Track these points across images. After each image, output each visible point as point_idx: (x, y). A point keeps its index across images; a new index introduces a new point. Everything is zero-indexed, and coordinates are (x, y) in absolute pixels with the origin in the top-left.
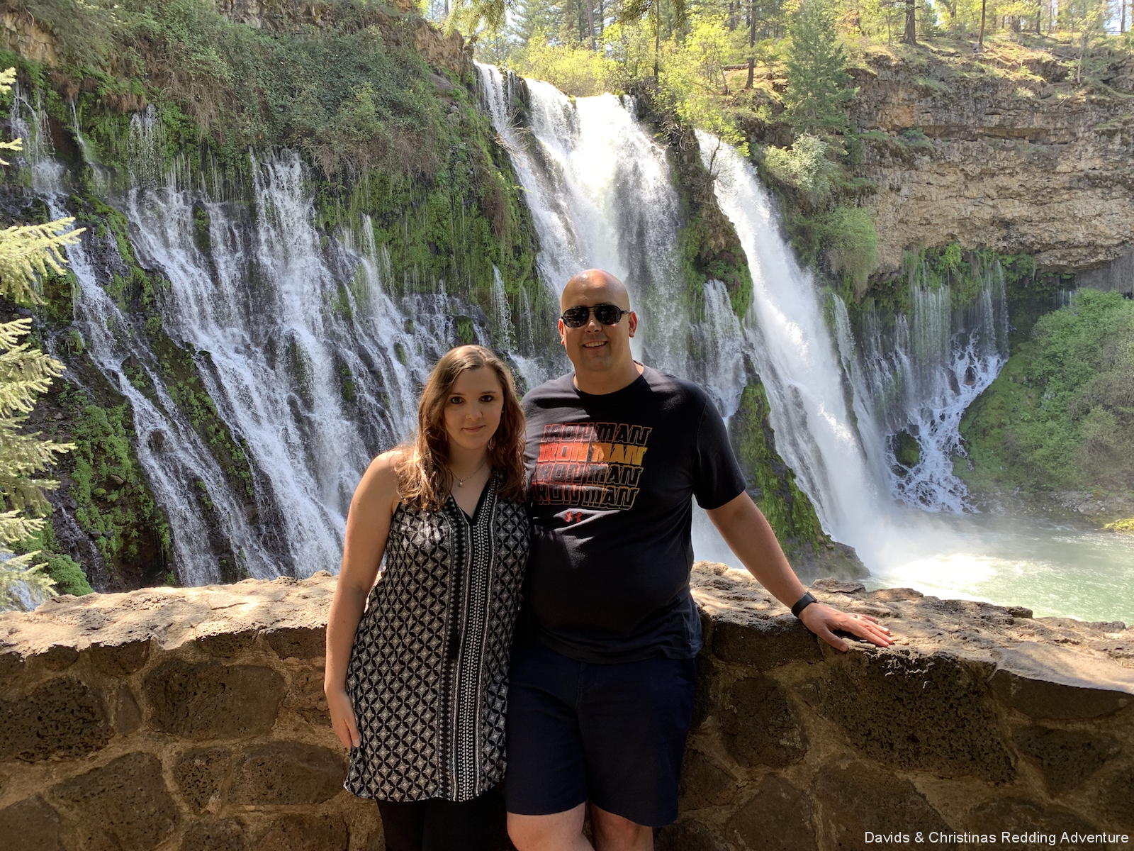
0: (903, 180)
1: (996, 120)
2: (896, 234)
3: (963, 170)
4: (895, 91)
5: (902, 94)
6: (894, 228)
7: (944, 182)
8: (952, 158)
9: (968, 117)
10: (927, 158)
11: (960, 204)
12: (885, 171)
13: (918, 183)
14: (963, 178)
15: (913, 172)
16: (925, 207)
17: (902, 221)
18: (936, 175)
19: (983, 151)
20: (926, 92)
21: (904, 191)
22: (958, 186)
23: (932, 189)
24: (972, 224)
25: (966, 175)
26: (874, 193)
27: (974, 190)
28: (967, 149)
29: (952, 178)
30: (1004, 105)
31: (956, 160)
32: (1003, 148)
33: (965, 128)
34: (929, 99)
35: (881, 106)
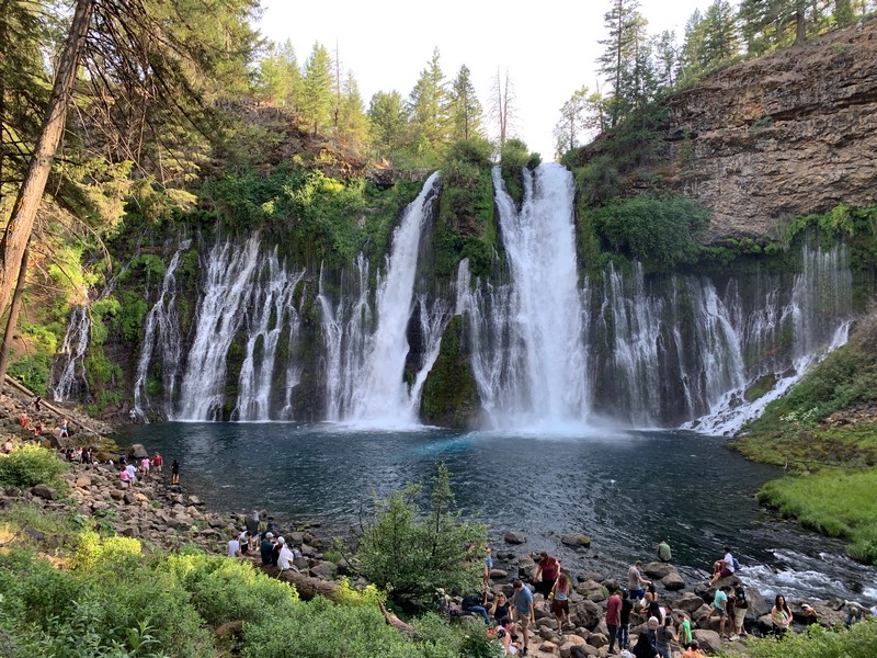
0: (746, 164)
1: (852, 90)
2: (751, 206)
3: (823, 141)
4: (743, 95)
5: (749, 95)
6: (745, 201)
7: (801, 154)
8: (803, 134)
9: (820, 96)
10: (772, 140)
11: (827, 170)
12: (724, 160)
13: (763, 162)
14: (827, 148)
15: (758, 155)
16: (780, 180)
17: (755, 194)
18: (790, 151)
19: (842, 120)
20: (773, 86)
21: (747, 171)
22: (821, 156)
23: (787, 163)
24: (852, 185)
25: (828, 144)
26: (707, 178)
27: (845, 155)
28: (821, 122)
29: (809, 151)
30: (858, 75)
31: (810, 135)
32: (865, 113)
33: (819, 104)
34: (775, 91)
35: (727, 109)
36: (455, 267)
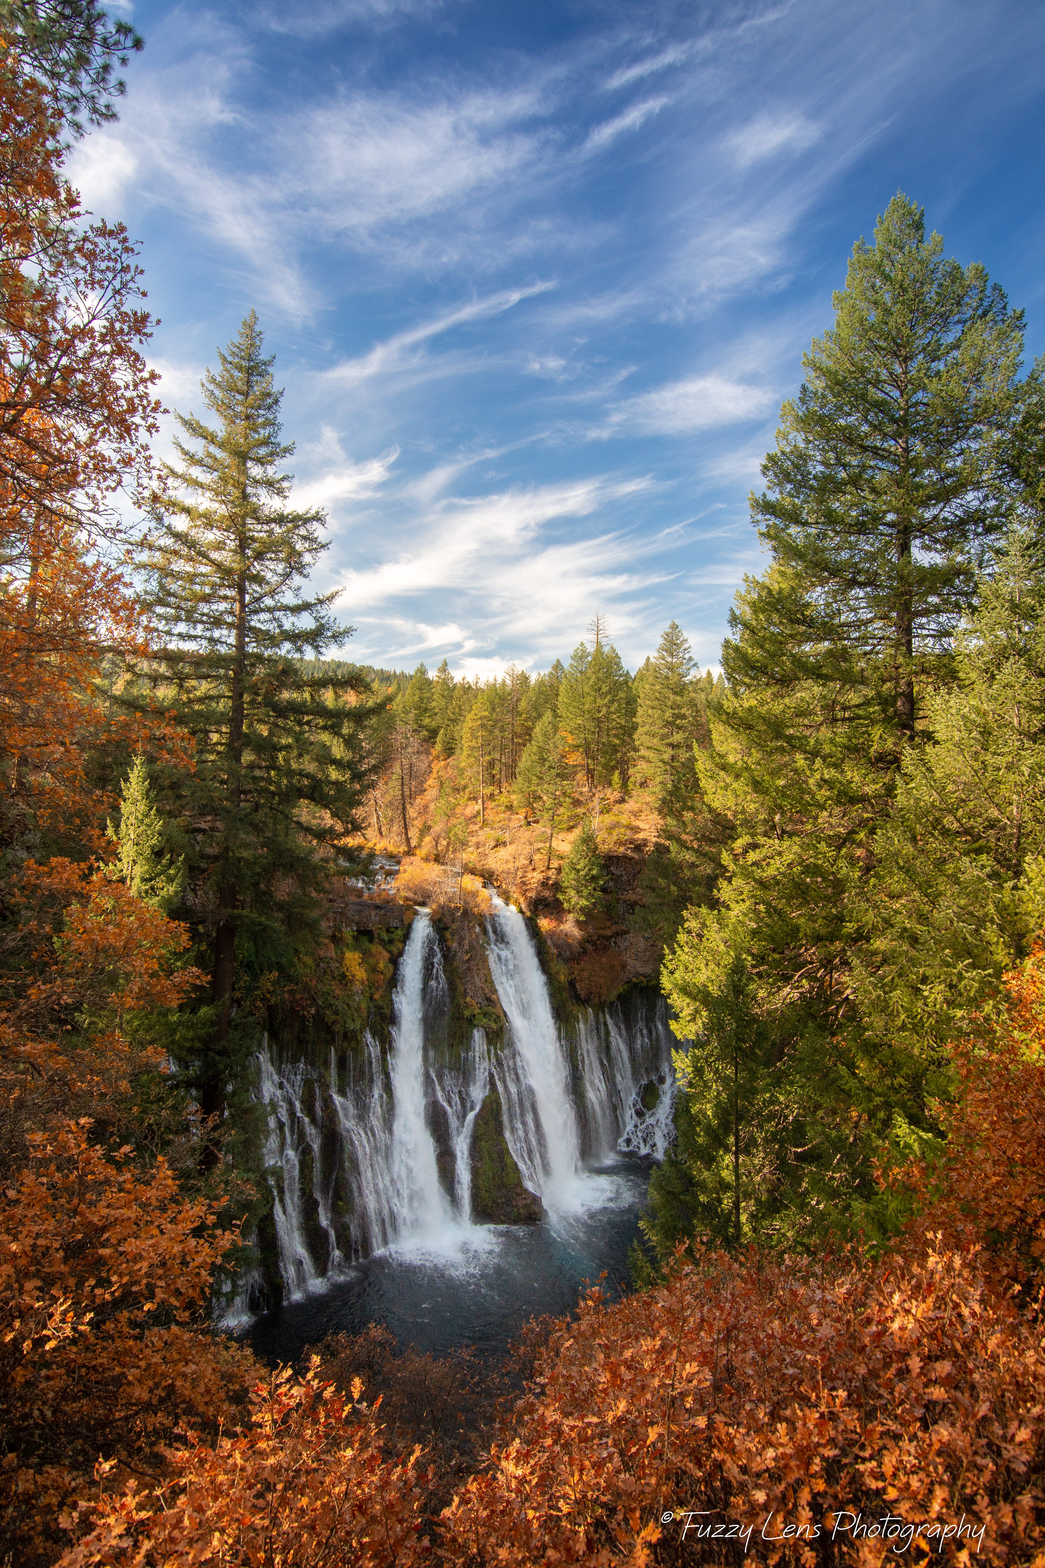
6: (645, 951)
26: (626, 932)
36: (469, 1038)
